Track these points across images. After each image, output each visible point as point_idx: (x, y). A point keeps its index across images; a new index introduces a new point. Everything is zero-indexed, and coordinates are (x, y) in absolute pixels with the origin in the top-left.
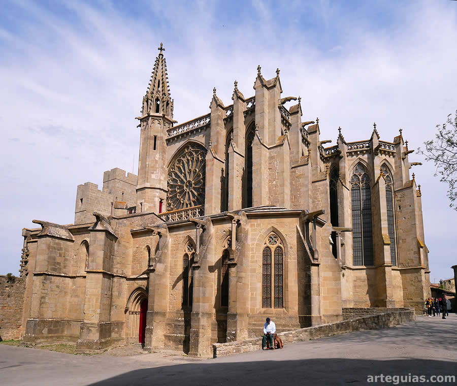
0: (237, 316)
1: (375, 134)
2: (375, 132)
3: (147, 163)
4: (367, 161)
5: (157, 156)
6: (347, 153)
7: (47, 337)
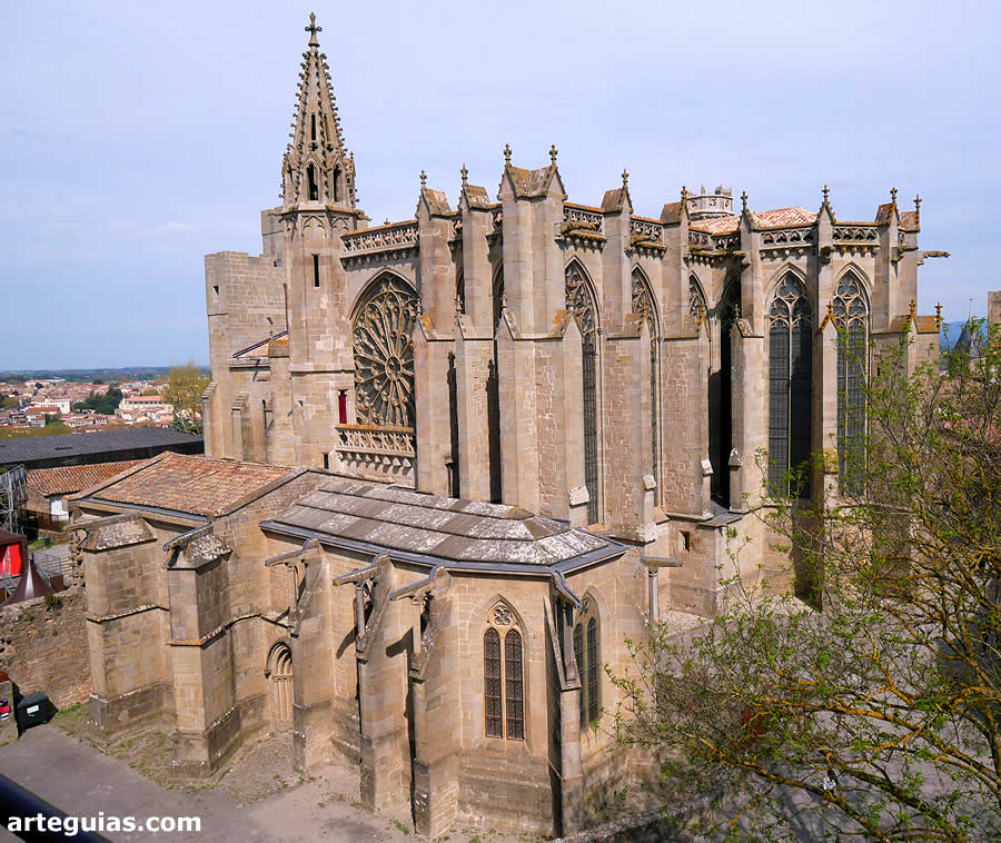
0: (430, 770)
1: (825, 212)
2: (825, 206)
3: (304, 319)
4: (805, 271)
5: (323, 300)
6: (761, 251)
7: (129, 725)
